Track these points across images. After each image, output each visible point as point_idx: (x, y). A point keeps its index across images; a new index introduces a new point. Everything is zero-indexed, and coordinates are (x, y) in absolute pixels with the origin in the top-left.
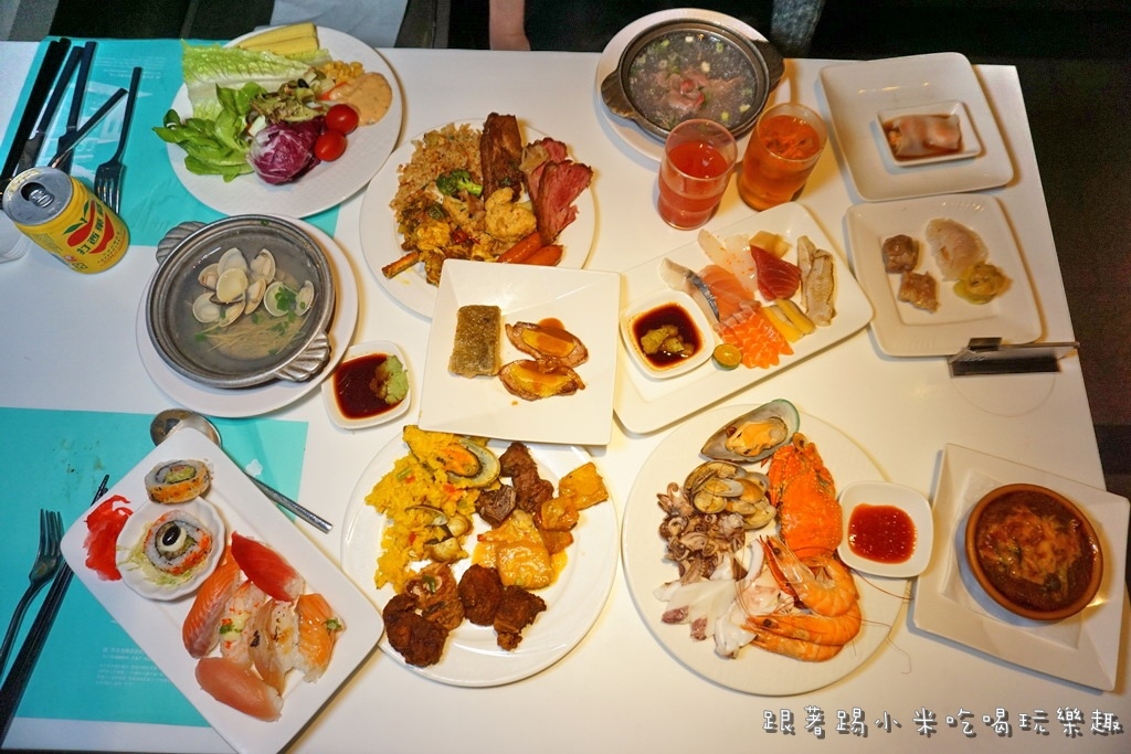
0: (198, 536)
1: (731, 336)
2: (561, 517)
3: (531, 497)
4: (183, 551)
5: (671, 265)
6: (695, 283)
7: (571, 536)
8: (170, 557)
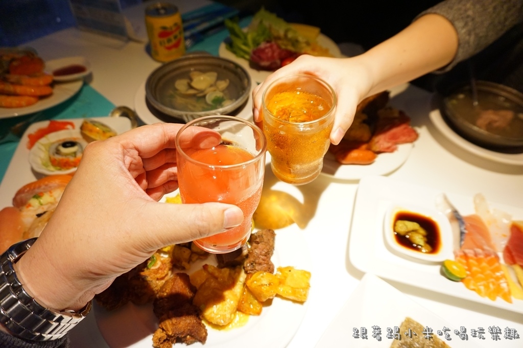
0: (79, 155)
1: (464, 261)
2: (262, 285)
3: (254, 262)
4: (66, 155)
5: (445, 198)
6: (456, 217)
7: (261, 310)
8: (58, 152)
